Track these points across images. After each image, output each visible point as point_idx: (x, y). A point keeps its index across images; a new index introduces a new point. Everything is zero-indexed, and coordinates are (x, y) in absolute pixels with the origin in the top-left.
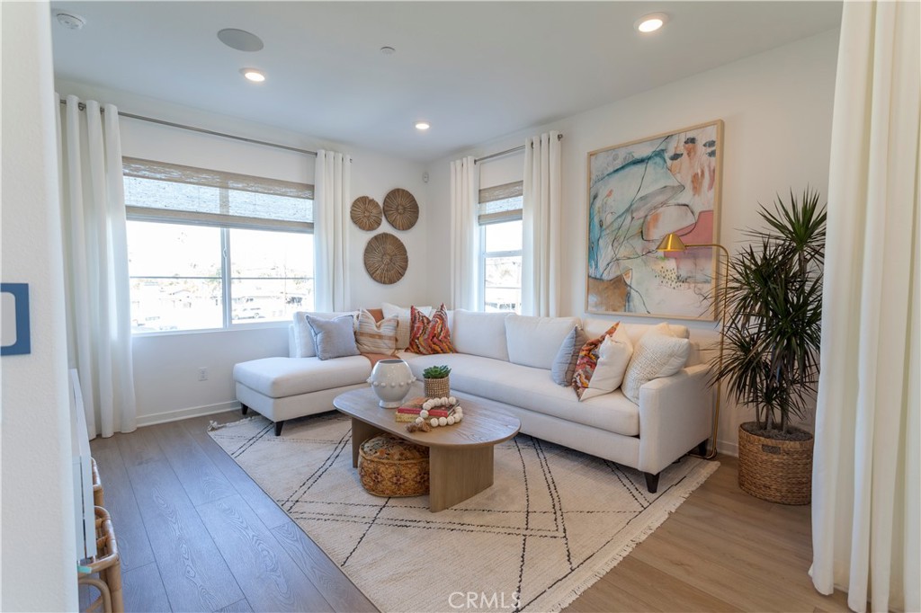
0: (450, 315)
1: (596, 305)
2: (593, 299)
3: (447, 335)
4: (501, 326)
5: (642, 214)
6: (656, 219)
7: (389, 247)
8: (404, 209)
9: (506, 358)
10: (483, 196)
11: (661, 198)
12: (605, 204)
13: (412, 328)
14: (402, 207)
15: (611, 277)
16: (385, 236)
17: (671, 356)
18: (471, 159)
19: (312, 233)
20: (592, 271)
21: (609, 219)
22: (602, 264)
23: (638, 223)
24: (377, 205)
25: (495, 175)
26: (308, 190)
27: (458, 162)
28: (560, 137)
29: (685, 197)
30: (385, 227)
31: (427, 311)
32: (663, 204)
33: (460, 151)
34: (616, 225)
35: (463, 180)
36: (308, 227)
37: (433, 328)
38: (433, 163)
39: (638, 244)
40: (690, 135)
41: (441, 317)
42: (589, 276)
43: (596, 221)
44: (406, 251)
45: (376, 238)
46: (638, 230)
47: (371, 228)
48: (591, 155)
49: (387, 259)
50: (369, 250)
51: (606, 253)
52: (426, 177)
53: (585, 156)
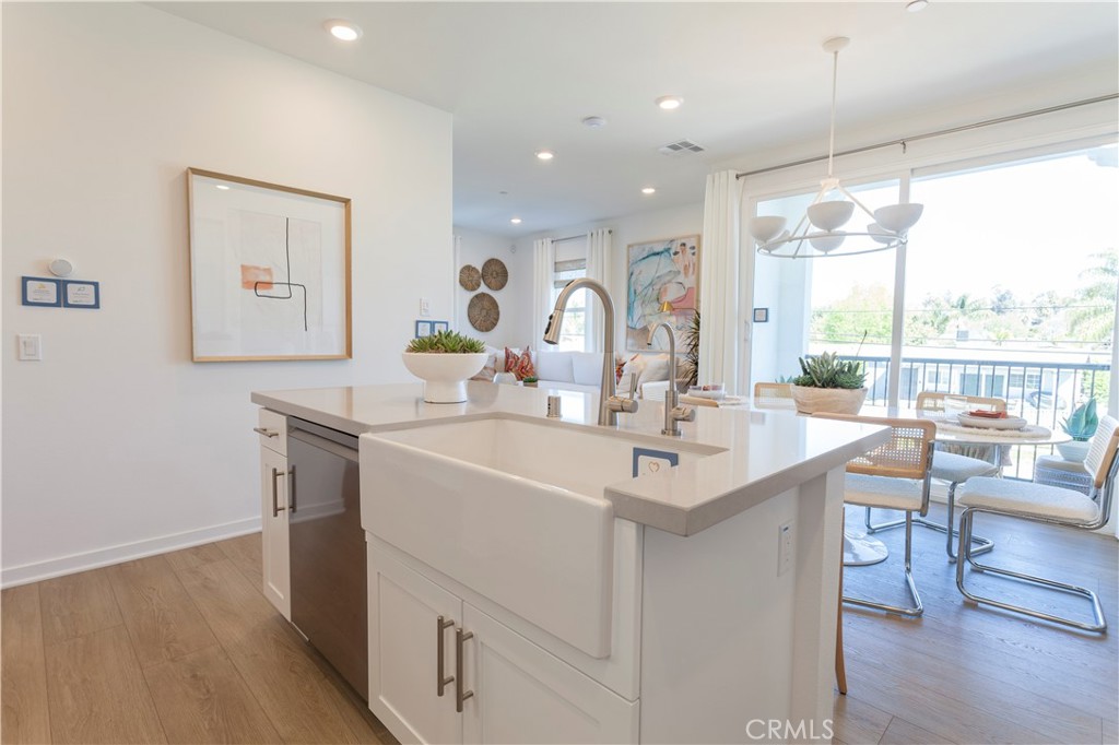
0: (533, 354)
1: (632, 346)
2: (630, 341)
3: (532, 368)
4: (570, 359)
5: (658, 287)
6: (665, 290)
7: (486, 303)
8: (497, 274)
9: (573, 381)
10: (558, 266)
11: (668, 278)
12: (637, 279)
13: (507, 362)
14: (495, 273)
15: (641, 327)
16: (483, 294)
17: (659, 368)
18: (549, 240)
20: (630, 324)
21: (639, 289)
22: (635, 319)
23: (656, 292)
24: (478, 272)
25: (567, 252)
27: (540, 242)
28: (610, 232)
29: (681, 278)
30: (483, 288)
31: (517, 352)
32: (670, 281)
33: (542, 234)
34: (643, 293)
35: (543, 255)
37: (522, 362)
38: (517, 241)
39: (656, 306)
40: (683, 241)
41: (527, 354)
42: (628, 327)
43: (632, 289)
44: (497, 306)
45: (476, 296)
46: (655, 296)
47: (473, 289)
48: (629, 246)
49: (484, 313)
50: (472, 305)
51: (638, 311)
52: (513, 249)
53: (626, 246)
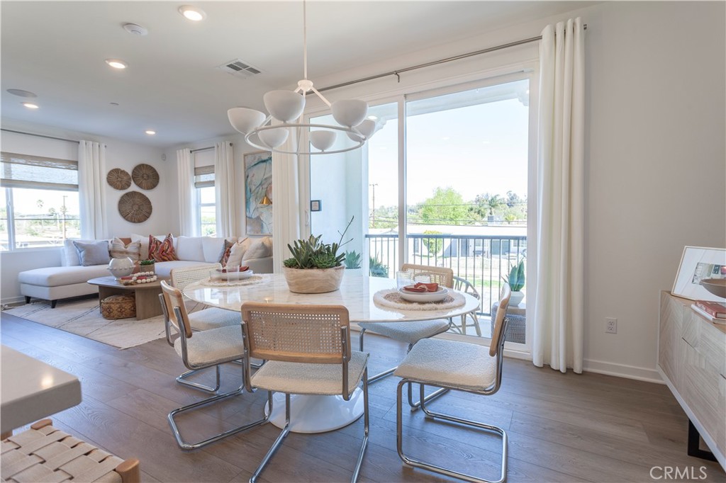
0: (175, 240)
1: (250, 231)
2: (249, 228)
3: (173, 250)
4: (201, 243)
7: (137, 200)
8: (148, 176)
9: (204, 261)
10: (197, 171)
12: (251, 180)
13: (150, 247)
14: (147, 175)
15: (255, 216)
16: (134, 193)
18: (187, 151)
19: (78, 191)
20: (248, 214)
21: (253, 188)
22: (251, 211)
23: (264, 190)
24: (127, 174)
25: (203, 160)
26: (74, 164)
27: (181, 151)
28: (231, 144)
30: (134, 187)
31: (162, 238)
33: (183, 145)
34: (256, 191)
35: (184, 162)
36: (75, 187)
37: (163, 247)
38: (166, 151)
41: (169, 241)
42: (246, 216)
43: (248, 188)
44: (149, 203)
45: (127, 194)
46: (263, 194)
47: (123, 188)
48: (245, 155)
49: (136, 207)
50: (122, 202)
51: (253, 205)
52: (164, 157)
53: (243, 156)
